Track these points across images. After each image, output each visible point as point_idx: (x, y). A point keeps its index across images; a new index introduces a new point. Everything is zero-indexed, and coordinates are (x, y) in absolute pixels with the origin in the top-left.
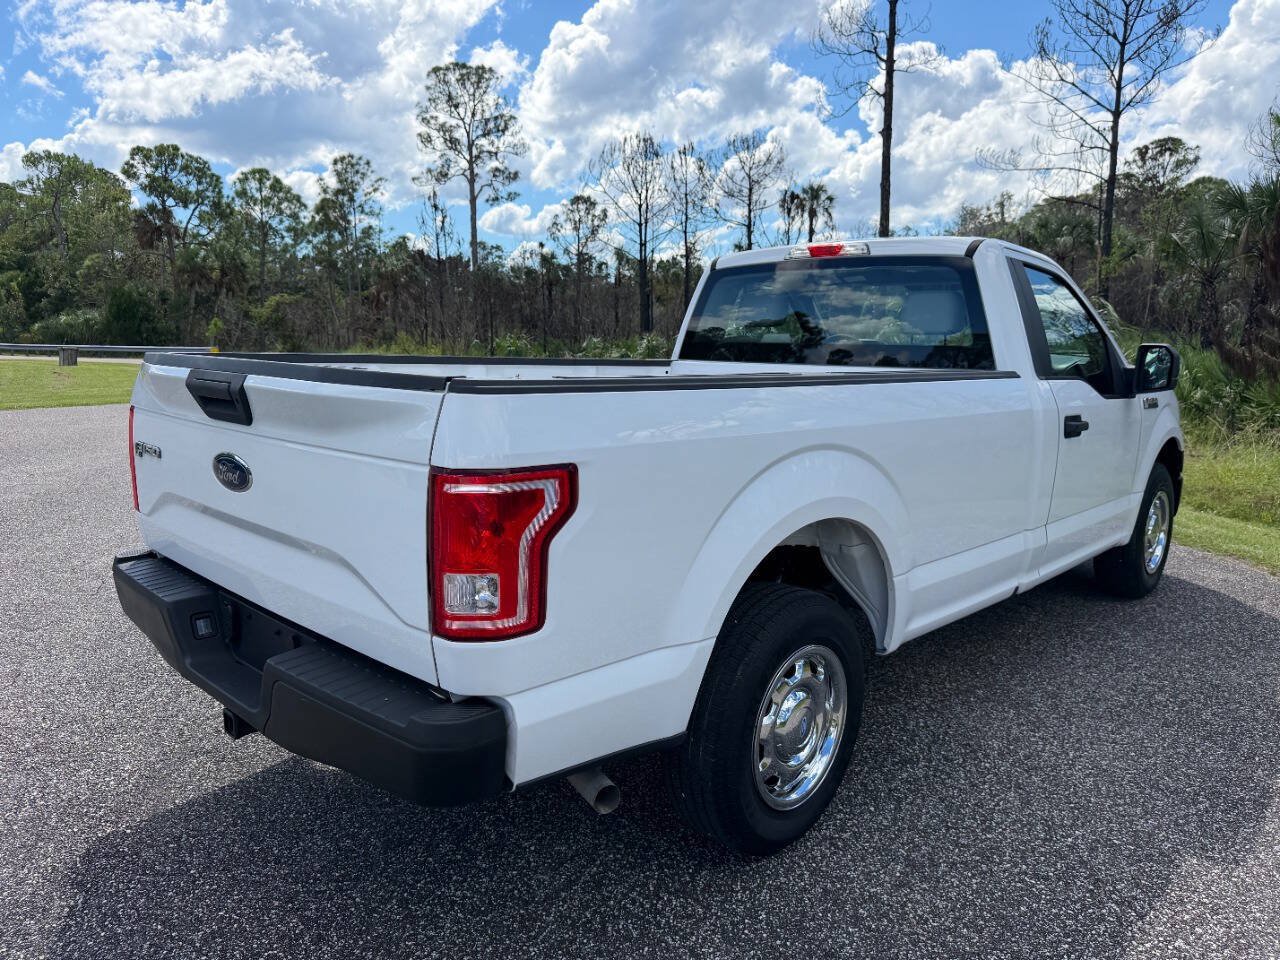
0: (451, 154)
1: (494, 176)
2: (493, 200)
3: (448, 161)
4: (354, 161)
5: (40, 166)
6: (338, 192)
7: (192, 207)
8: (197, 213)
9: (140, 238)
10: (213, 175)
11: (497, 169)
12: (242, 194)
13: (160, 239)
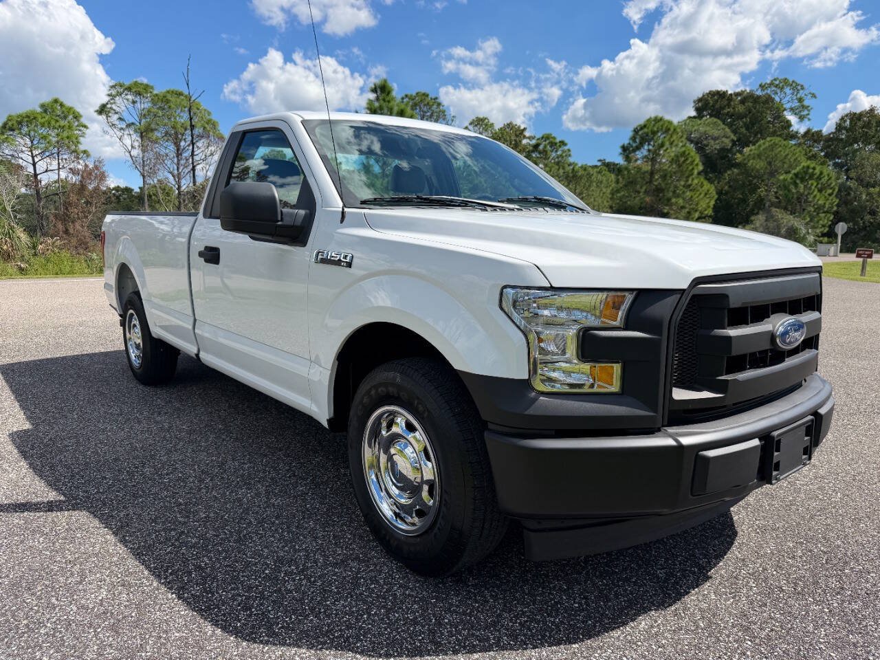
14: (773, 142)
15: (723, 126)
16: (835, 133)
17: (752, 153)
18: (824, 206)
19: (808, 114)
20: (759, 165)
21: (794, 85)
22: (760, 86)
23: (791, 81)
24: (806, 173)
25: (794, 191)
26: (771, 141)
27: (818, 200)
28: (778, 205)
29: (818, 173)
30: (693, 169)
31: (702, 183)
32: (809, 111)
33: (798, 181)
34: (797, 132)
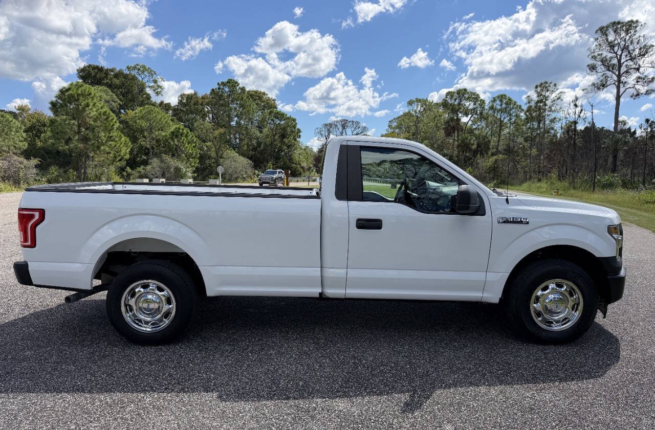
0: (609, 73)
1: (637, 82)
2: (636, 96)
3: (607, 77)
4: (547, 85)
5: (413, 105)
6: (538, 102)
7: (470, 116)
8: (472, 119)
9: (445, 132)
10: (481, 100)
11: (639, 78)
12: (492, 108)
13: (454, 132)
14: (150, 109)
15: (111, 93)
16: (177, 106)
17: (137, 115)
18: (192, 154)
19: (161, 92)
20: (144, 124)
21: (150, 70)
22: (127, 67)
23: (147, 67)
24: (178, 132)
25: (172, 143)
26: (149, 108)
27: (189, 150)
28: (166, 153)
29: (186, 133)
30: (113, 125)
31: (120, 136)
32: (162, 89)
33: (174, 137)
34: (155, 103)
